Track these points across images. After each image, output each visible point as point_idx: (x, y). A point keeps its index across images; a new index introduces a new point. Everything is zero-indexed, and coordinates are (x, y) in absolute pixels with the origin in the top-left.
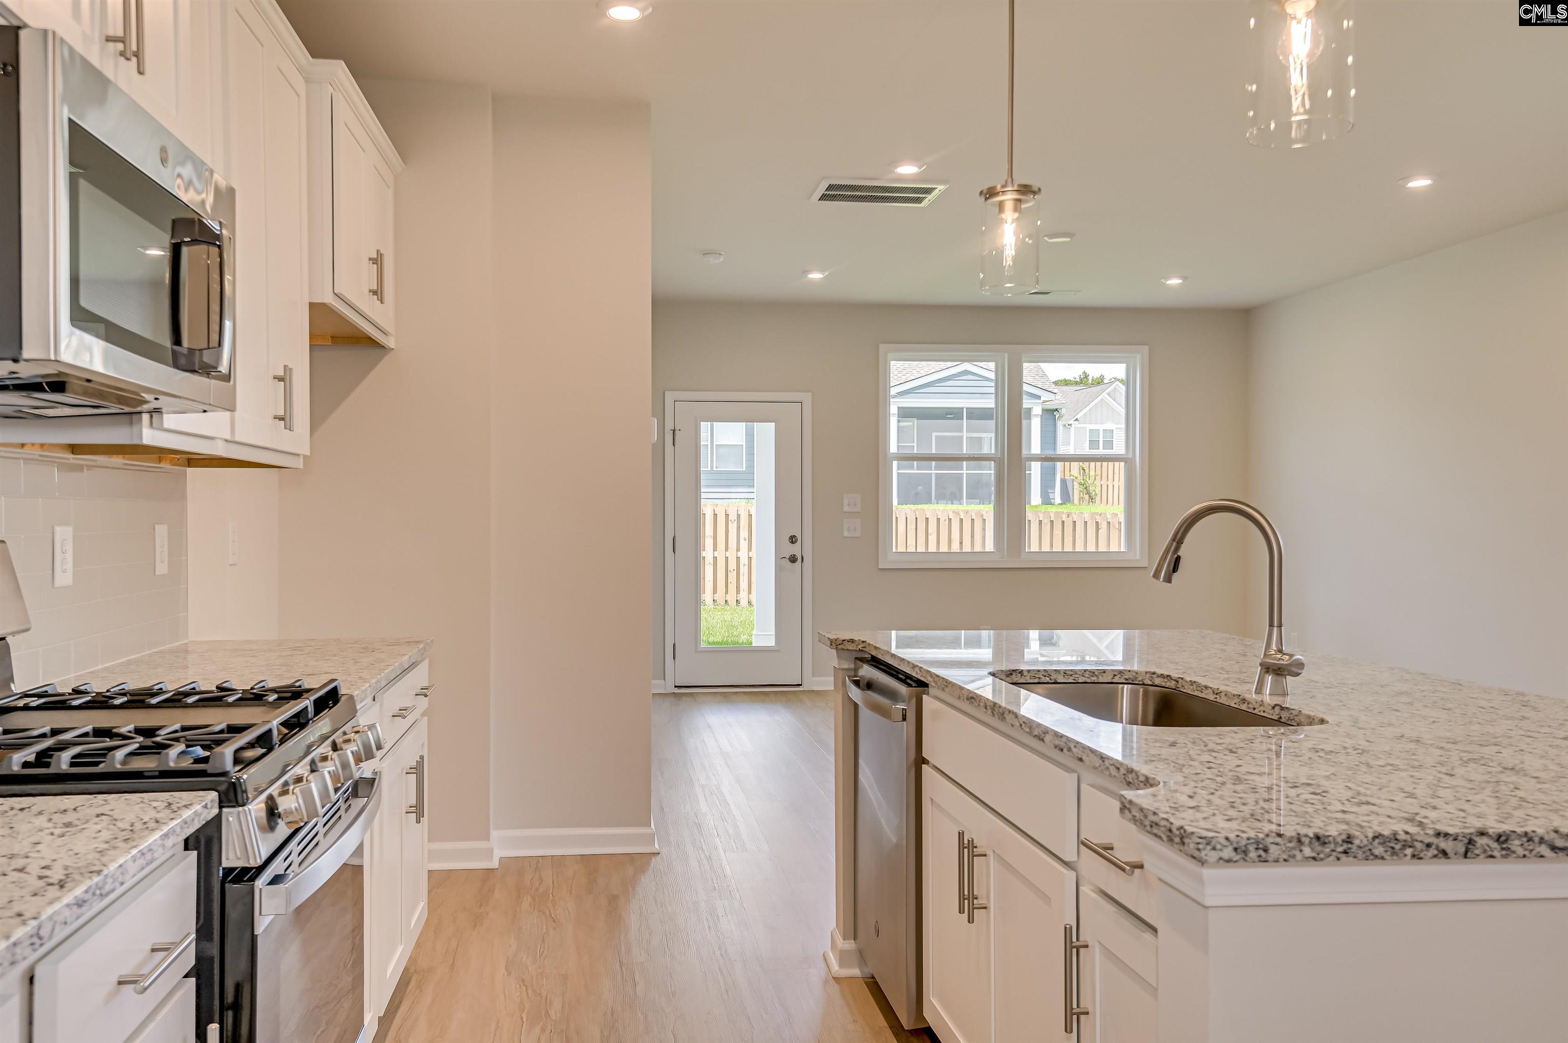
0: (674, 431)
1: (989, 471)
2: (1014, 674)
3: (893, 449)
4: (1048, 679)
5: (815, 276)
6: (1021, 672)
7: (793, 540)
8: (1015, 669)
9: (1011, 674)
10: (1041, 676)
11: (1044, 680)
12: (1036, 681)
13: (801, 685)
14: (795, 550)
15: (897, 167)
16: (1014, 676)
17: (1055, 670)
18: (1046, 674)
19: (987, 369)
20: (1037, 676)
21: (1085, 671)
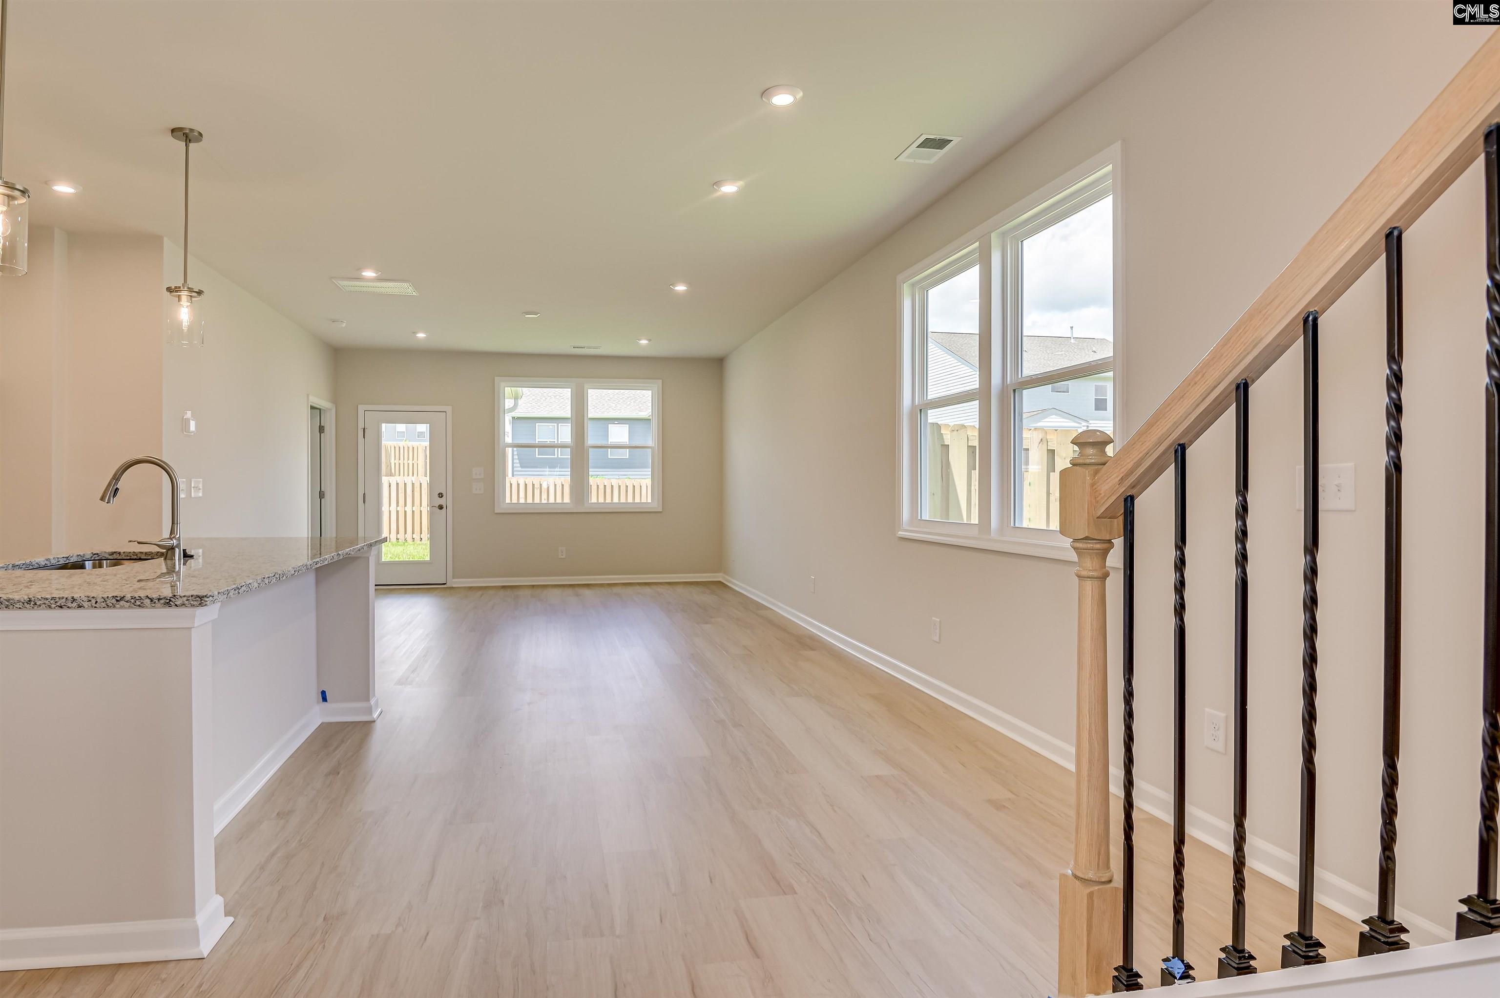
0: (364, 429)
1: (567, 454)
2: (115, 554)
3: (509, 440)
4: (135, 557)
5: (421, 335)
6: (119, 553)
7: (441, 495)
8: (115, 551)
9: (113, 554)
10: (131, 555)
11: (133, 557)
12: (129, 558)
13: (446, 584)
14: (442, 501)
15: (362, 272)
16: (115, 555)
17: (140, 552)
18: (134, 554)
19: (567, 393)
20: (129, 555)
21: (158, 552)
